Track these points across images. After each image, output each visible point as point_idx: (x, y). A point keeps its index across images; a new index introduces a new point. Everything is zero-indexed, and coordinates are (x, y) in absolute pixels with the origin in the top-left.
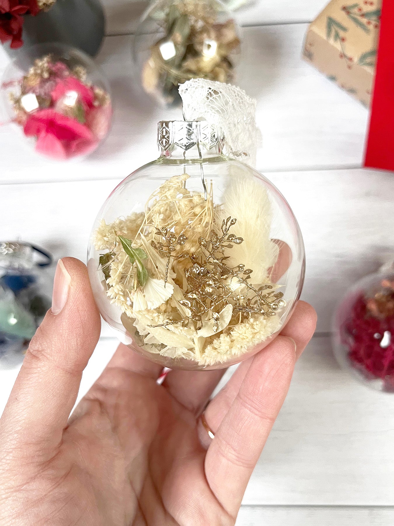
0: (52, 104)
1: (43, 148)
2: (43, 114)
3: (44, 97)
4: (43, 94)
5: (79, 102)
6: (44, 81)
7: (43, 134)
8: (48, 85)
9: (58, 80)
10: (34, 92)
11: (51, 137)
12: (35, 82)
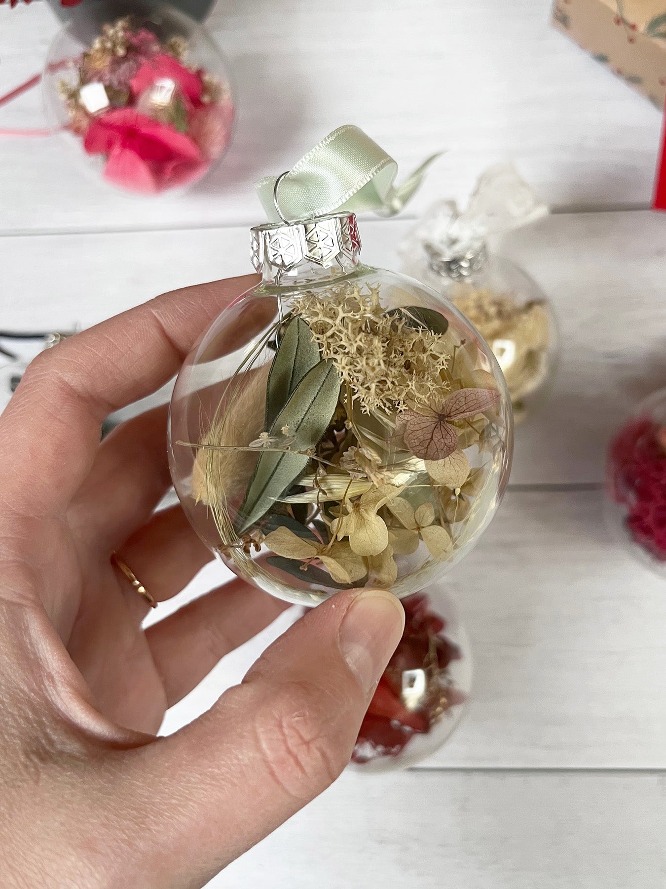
0: (132, 99)
1: (116, 174)
2: (117, 117)
3: (118, 88)
4: (115, 83)
5: (176, 96)
6: (117, 62)
7: (116, 150)
8: (124, 67)
9: (143, 60)
10: (100, 80)
11: (130, 156)
12: (102, 63)
